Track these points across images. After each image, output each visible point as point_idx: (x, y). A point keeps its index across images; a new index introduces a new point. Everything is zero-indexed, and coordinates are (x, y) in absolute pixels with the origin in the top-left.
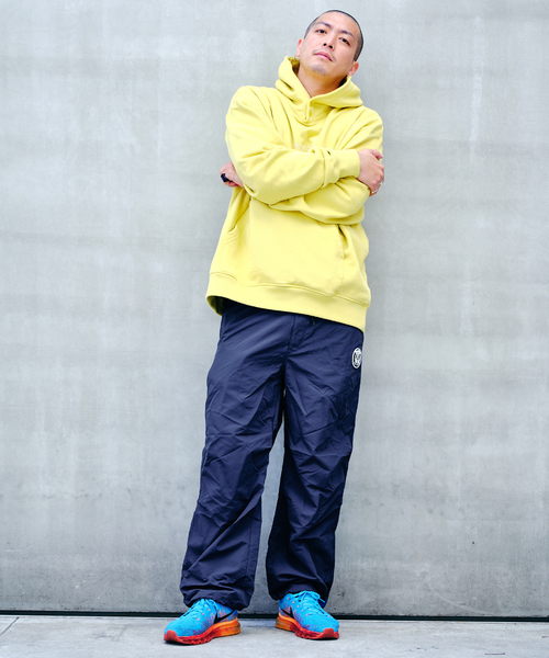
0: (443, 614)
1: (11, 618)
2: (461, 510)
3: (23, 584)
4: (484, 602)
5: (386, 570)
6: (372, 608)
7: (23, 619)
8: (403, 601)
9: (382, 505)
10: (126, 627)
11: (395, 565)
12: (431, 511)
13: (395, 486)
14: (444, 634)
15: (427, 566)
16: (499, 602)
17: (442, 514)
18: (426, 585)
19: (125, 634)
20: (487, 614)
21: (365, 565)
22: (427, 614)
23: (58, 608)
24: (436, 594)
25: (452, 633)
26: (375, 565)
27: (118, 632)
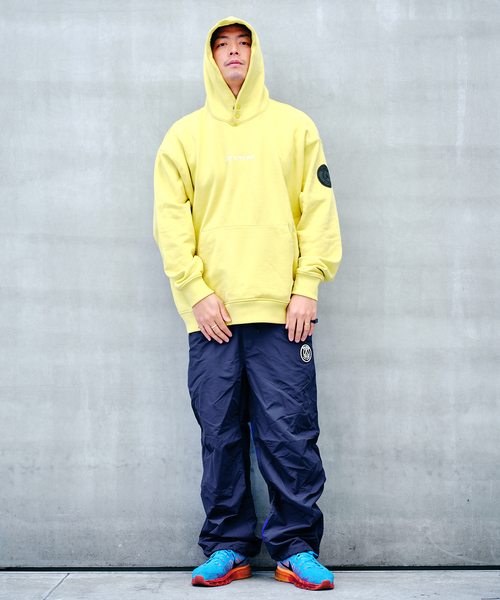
0: (443, 564)
1: (63, 574)
2: (456, 471)
3: (73, 544)
4: (479, 552)
5: (392, 526)
6: (380, 560)
7: (73, 575)
8: (408, 552)
9: (387, 468)
10: (163, 580)
11: (399, 521)
12: (430, 473)
13: (398, 452)
14: (444, 582)
15: (428, 522)
16: (492, 553)
17: (440, 475)
18: (427, 538)
19: (163, 586)
20: (482, 563)
21: (373, 522)
22: (429, 564)
23: (104, 565)
24: (436, 546)
25: (451, 581)
26: (382, 522)
27: (157, 585)
